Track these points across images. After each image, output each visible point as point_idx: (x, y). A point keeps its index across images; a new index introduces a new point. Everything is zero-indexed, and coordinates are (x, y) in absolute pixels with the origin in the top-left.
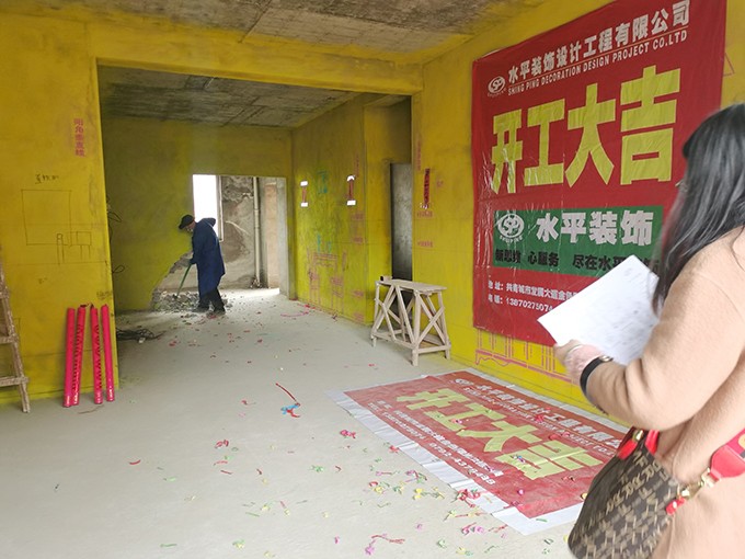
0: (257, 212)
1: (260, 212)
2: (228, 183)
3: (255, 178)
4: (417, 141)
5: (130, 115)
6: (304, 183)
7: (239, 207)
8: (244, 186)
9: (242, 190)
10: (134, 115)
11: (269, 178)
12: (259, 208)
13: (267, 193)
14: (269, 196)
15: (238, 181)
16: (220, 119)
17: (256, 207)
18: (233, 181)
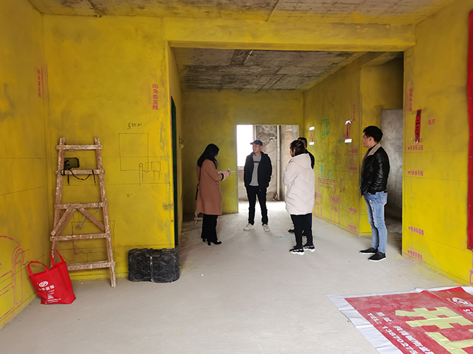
0: (279, 149)
1: (281, 150)
2: (261, 131)
3: (278, 126)
4: (409, 88)
5: (199, 88)
6: (312, 128)
7: (267, 146)
8: (271, 132)
9: (269, 135)
10: (202, 88)
11: (288, 126)
12: (280, 147)
13: (286, 137)
14: (288, 138)
15: (267, 129)
16: (256, 87)
17: (278, 146)
18: (263, 129)
